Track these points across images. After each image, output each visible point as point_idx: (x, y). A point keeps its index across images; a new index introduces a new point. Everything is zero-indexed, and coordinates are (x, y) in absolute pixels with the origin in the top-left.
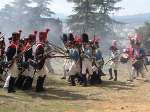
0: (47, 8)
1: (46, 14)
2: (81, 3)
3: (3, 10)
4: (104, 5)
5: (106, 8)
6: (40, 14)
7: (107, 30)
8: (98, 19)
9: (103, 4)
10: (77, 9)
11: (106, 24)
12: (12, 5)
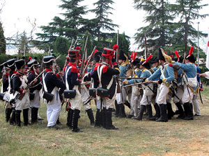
0: (108, 20)
1: (107, 27)
2: (153, 11)
3: (51, 24)
4: (185, 13)
5: (188, 16)
6: (99, 28)
7: (190, 46)
8: (177, 31)
9: (184, 10)
10: (148, 19)
11: (189, 37)
12: (63, 18)
